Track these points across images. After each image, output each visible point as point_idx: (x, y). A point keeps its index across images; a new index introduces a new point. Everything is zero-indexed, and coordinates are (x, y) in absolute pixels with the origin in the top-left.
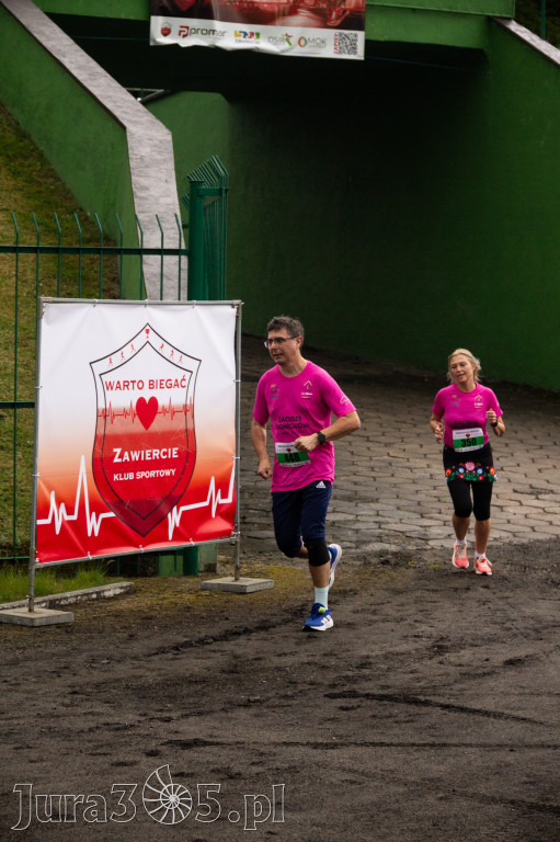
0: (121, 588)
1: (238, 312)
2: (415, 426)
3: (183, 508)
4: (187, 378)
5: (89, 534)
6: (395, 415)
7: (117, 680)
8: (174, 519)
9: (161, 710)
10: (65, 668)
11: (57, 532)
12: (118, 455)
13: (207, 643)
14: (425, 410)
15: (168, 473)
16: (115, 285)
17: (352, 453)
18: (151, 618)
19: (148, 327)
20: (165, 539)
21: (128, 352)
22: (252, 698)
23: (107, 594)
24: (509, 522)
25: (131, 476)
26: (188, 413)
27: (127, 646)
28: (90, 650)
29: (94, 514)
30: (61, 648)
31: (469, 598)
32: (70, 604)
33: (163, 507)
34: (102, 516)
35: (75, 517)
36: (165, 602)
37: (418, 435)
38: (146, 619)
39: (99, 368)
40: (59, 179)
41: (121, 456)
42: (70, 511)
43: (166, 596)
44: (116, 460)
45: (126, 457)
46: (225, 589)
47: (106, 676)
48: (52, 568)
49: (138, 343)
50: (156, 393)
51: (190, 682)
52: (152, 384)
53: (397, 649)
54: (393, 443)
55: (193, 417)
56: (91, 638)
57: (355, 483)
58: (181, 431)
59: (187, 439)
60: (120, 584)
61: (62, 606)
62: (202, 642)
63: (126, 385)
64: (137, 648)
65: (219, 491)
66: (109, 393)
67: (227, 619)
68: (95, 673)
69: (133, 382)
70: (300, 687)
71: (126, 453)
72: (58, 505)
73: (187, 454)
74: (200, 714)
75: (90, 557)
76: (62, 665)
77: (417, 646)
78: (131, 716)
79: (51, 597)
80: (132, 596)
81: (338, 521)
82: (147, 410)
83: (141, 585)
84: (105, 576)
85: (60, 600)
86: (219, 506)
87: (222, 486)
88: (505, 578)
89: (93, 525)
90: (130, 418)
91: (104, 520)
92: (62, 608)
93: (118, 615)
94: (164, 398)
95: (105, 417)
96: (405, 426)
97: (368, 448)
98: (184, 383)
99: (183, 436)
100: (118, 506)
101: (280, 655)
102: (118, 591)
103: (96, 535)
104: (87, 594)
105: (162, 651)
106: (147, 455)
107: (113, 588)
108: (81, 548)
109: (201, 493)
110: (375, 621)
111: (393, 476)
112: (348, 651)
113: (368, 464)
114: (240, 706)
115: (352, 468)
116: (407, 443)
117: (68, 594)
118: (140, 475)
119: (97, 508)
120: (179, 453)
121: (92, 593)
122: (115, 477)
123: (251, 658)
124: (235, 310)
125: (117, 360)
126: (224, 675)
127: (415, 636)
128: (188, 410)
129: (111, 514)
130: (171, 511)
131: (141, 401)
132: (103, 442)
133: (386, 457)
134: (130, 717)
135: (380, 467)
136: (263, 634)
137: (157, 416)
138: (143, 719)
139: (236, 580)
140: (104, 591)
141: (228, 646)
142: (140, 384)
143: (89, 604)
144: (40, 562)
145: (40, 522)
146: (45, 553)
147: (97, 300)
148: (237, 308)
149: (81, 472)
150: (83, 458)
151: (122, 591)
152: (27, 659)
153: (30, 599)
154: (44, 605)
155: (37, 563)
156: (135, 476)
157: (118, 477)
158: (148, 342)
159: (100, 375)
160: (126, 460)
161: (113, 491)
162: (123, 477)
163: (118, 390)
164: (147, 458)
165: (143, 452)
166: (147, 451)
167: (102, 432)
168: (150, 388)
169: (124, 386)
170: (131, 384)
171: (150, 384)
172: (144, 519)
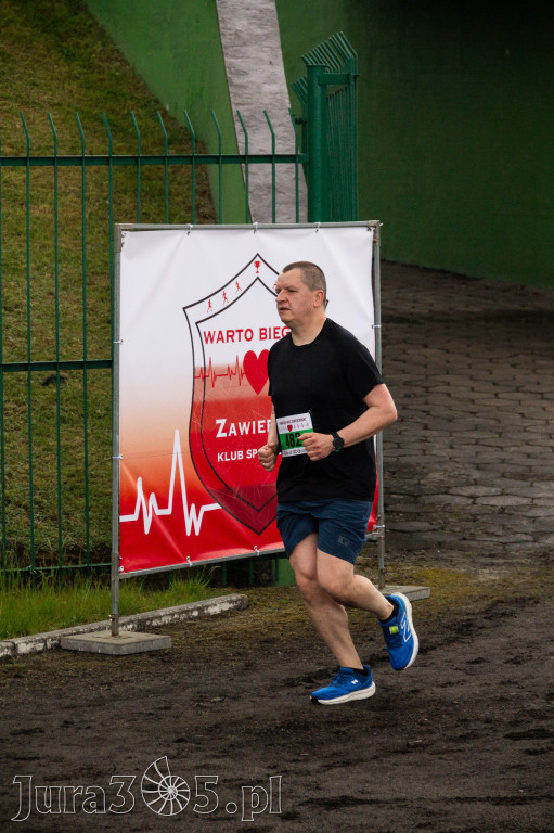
0: (230, 602)
1: (374, 237)
5: (188, 533)
7: (234, 724)
9: (294, 761)
10: (165, 708)
11: (147, 531)
12: (223, 428)
16: (205, 200)
17: (522, 415)
18: (271, 641)
19: (258, 259)
21: (232, 292)
22: (412, 742)
23: (212, 610)
25: (239, 455)
27: (244, 678)
28: (196, 685)
29: (193, 506)
30: (158, 683)
32: (164, 626)
34: (205, 508)
36: (289, 619)
38: (266, 643)
39: (195, 315)
40: (125, 63)
41: (226, 430)
42: (162, 504)
43: (288, 611)
44: (220, 434)
45: (233, 431)
47: (219, 718)
48: (138, 579)
49: (244, 281)
51: (330, 723)
52: (264, 334)
56: (196, 668)
57: (528, 456)
60: (228, 598)
61: (154, 628)
63: (230, 335)
64: (256, 679)
66: (208, 347)
67: (371, 640)
68: (205, 714)
69: (239, 331)
70: (473, 726)
71: (233, 425)
72: (147, 496)
74: (346, 764)
75: (190, 563)
76: (162, 706)
78: (257, 769)
79: (139, 616)
80: (246, 613)
81: (509, 508)
83: (255, 598)
84: (209, 585)
85: (152, 620)
89: (193, 521)
90: (236, 378)
91: (206, 514)
92: (155, 630)
93: (228, 637)
95: (204, 378)
97: (544, 409)
100: (224, 494)
101: (444, 686)
102: (226, 607)
103: (197, 533)
104: (186, 611)
105: (290, 683)
106: (260, 426)
107: (219, 604)
108: (178, 551)
113: (544, 429)
114: (396, 752)
115: (524, 436)
117: (161, 612)
118: (252, 453)
119: (197, 499)
121: (192, 610)
122: (220, 457)
123: (405, 689)
124: (371, 234)
125: (218, 303)
126: (373, 714)
129: (216, 506)
131: (250, 356)
132: (203, 413)
134: (257, 771)
138: (271, 772)
140: (207, 607)
142: (247, 334)
143: (189, 625)
144: (125, 570)
145: (124, 518)
146: (131, 559)
147: (191, 226)
148: (375, 231)
149: (175, 452)
150: (177, 432)
151: (231, 606)
152: (115, 698)
153: (113, 619)
154: (130, 626)
155: (121, 572)
156: (245, 454)
157: (223, 457)
158: (258, 278)
159: (197, 323)
160: (233, 435)
161: (217, 475)
162: (229, 456)
163: (220, 342)
164: (260, 431)
165: (254, 423)
166: (259, 422)
167: (201, 398)
168: (261, 339)
169: (228, 336)
170: (237, 334)
171: (261, 334)
172: (258, 511)
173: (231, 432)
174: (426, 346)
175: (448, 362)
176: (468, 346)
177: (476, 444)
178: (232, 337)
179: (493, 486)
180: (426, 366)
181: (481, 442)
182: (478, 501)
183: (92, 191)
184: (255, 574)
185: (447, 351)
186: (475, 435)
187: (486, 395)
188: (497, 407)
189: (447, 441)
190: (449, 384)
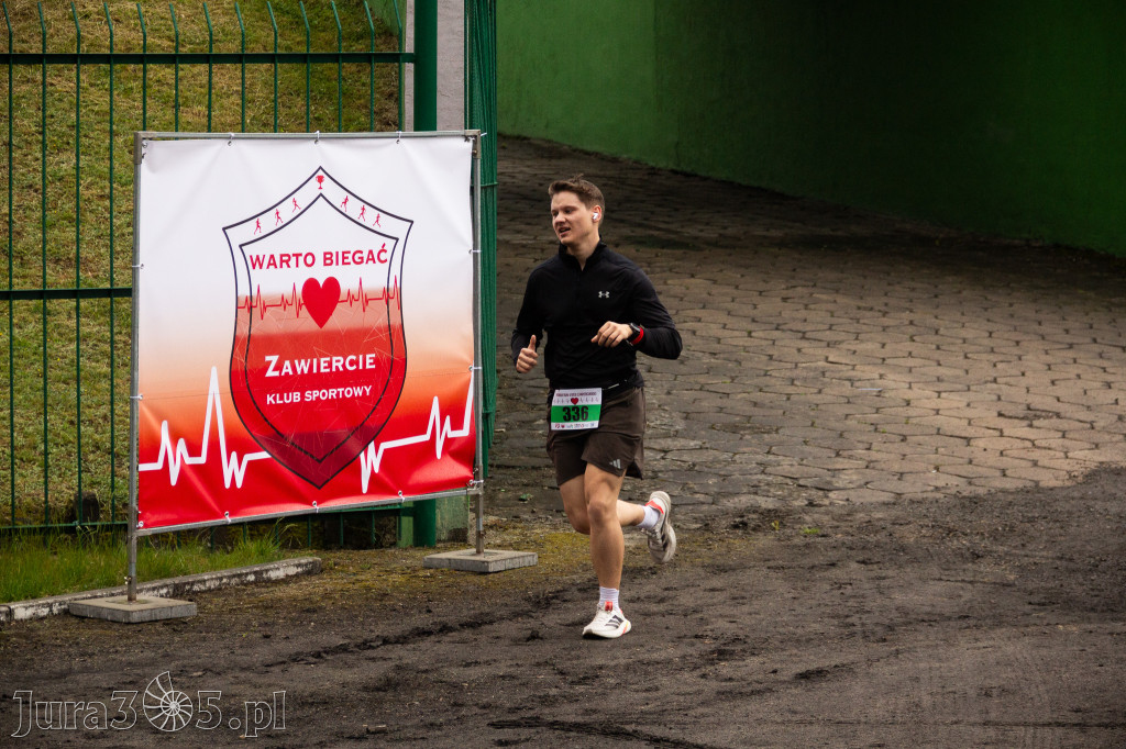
0: (298, 566)
1: (474, 148)
2: (885, 314)
3: (385, 445)
4: (389, 248)
5: (227, 485)
6: (861, 298)
8: (371, 461)
11: (174, 482)
12: (274, 366)
13: (371, 647)
14: (913, 289)
15: (358, 391)
17: (771, 357)
18: (315, 610)
19: (321, 173)
20: (357, 491)
21: (287, 211)
22: (374, 728)
23: (273, 575)
24: (970, 462)
25: (296, 397)
26: (393, 303)
27: (250, 651)
28: (187, 658)
29: (234, 454)
30: (149, 654)
31: (822, 579)
33: (352, 444)
34: (248, 457)
35: (202, 460)
36: (356, 586)
37: (885, 329)
38: (307, 610)
39: (238, 236)
41: (279, 367)
42: (194, 450)
43: (363, 577)
44: (270, 373)
46: (459, 568)
49: (304, 197)
50: (335, 271)
51: (304, 704)
52: (328, 259)
53: (655, 656)
54: (841, 342)
55: (400, 307)
56: (204, 639)
57: (755, 404)
58: (380, 330)
59: (392, 341)
60: (297, 560)
62: (366, 645)
63: (285, 260)
64: (261, 653)
65: (448, 418)
66: (256, 273)
67: (429, 611)
69: (297, 256)
70: (464, 712)
71: (287, 363)
72: (174, 442)
73: (392, 362)
75: (229, 520)
77: (690, 650)
80: (310, 578)
81: (702, 464)
82: (320, 297)
84: (282, 547)
86: (448, 442)
87: (453, 411)
88: (903, 549)
89: (234, 471)
90: (293, 309)
91: (250, 463)
93: (270, 605)
94: (349, 279)
95: (250, 308)
96: (869, 314)
97: (799, 350)
98: (383, 256)
99: (384, 336)
100: (275, 440)
101: (468, 665)
102: (292, 571)
103: (239, 484)
104: (239, 576)
105: (294, 658)
106: (323, 365)
107: (284, 568)
108: (213, 505)
109: (418, 422)
110: (654, 614)
111: (820, 392)
112: (578, 658)
113: (789, 374)
114: (350, 738)
115: (762, 381)
116: (862, 341)
117: (206, 575)
118: (311, 395)
119: (238, 446)
120: (376, 361)
121: (247, 574)
122: (270, 399)
123: (421, 668)
124: (470, 145)
125: (268, 222)
126: (362, 694)
127: (696, 637)
128: (391, 296)
129: (264, 455)
130: (365, 449)
131: (311, 284)
132: (248, 348)
133: (822, 364)
135: (805, 379)
136: (467, 634)
137: (339, 306)
139: (478, 552)
140: (267, 571)
141: (398, 652)
142: (309, 259)
143: (238, 590)
144: (146, 526)
145: (144, 467)
146: (153, 514)
147: (233, 134)
148: (475, 143)
149: (211, 392)
150: (214, 372)
151: (300, 570)
152: (86, 670)
153: (130, 583)
154: (164, 591)
155: (141, 529)
156: (303, 396)
157: (275, 398)
158: (321, 195)
159: (241, 246)
160: (287, 374)
161: (266, 419)
162: (281, 398)
163: (272, 267)
164: (322, 370)
165: (315, 361)
166: (322, 360)
167: (246, 331)
168: (325, 264)
169: (282, 261)
170: (293, 259)
171: (325, 259)
172: (320, 461)
173: (284, 371)
174: (693, 276)
175: (709, 294)
176: (742, 276)
177: (701, 389)
178: (287, 262)
179: (694, 439)
180: (682, 299)
181: (707, 387)
182: (669, 456)
183: (260, 92)
184: (377, 536)
185: (715, 282)
186: (702, 379)
187: (737, 333)
188: (745, 347)
189: (666, 386)
190: (700, 320)
